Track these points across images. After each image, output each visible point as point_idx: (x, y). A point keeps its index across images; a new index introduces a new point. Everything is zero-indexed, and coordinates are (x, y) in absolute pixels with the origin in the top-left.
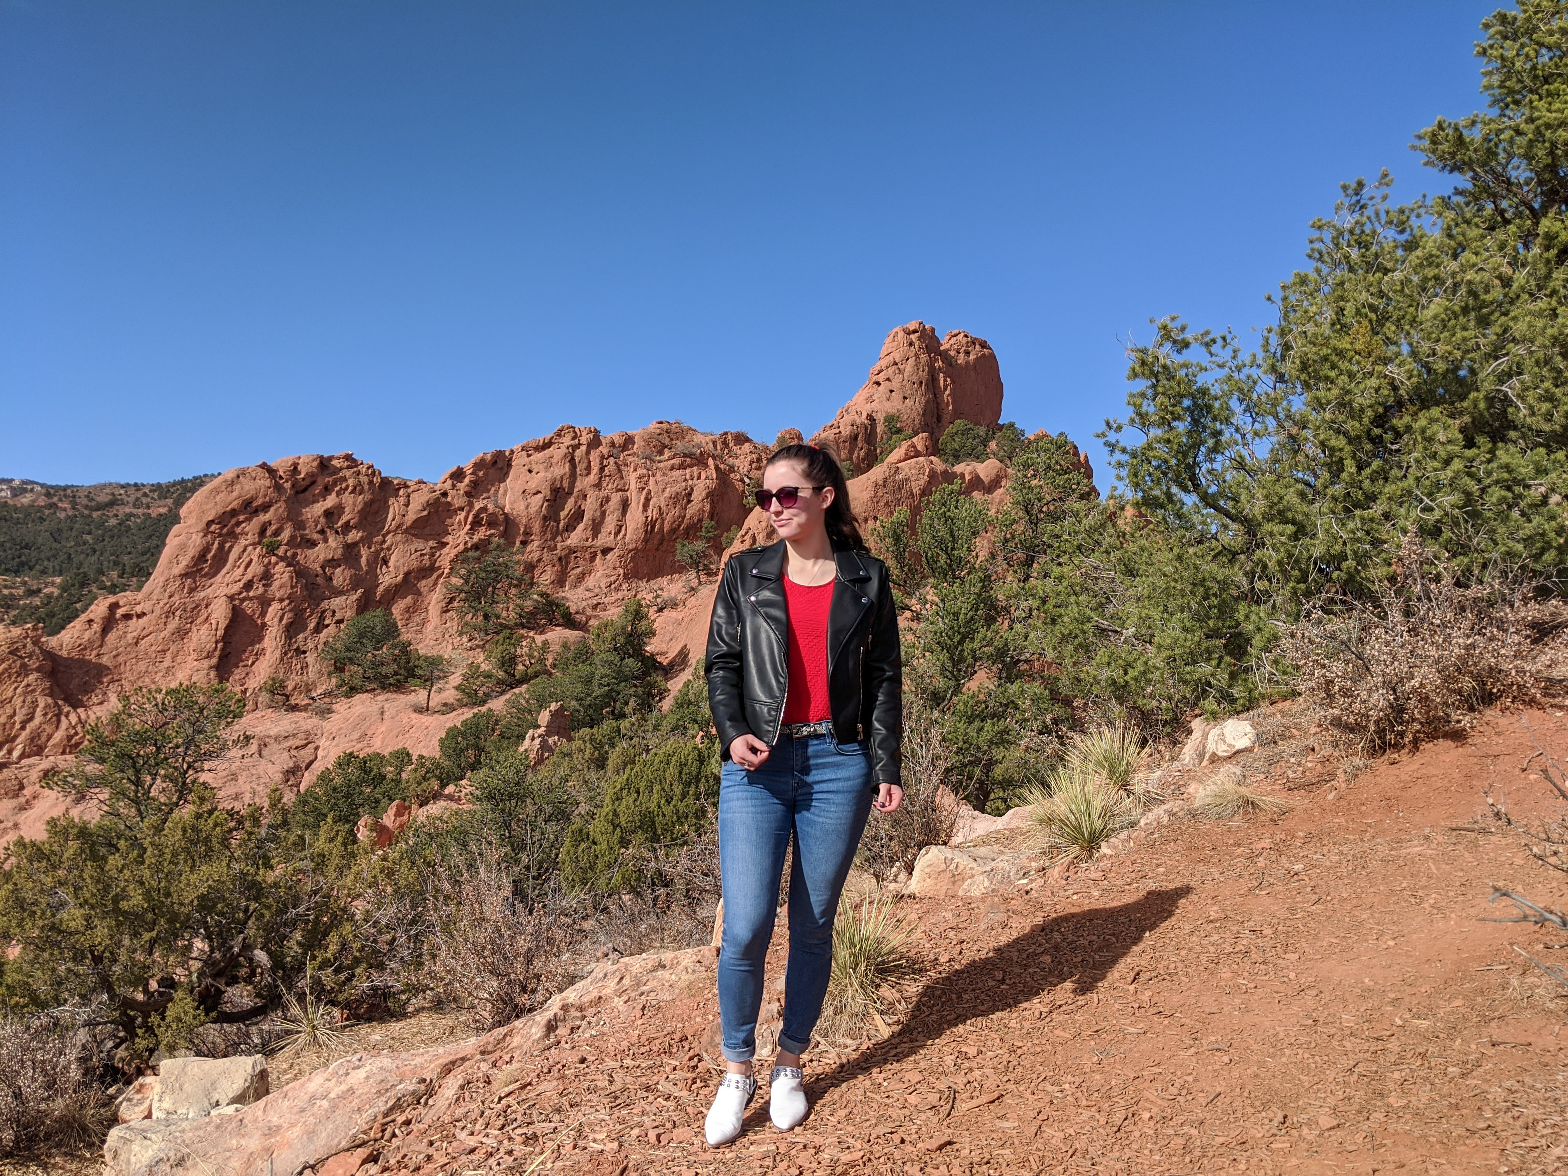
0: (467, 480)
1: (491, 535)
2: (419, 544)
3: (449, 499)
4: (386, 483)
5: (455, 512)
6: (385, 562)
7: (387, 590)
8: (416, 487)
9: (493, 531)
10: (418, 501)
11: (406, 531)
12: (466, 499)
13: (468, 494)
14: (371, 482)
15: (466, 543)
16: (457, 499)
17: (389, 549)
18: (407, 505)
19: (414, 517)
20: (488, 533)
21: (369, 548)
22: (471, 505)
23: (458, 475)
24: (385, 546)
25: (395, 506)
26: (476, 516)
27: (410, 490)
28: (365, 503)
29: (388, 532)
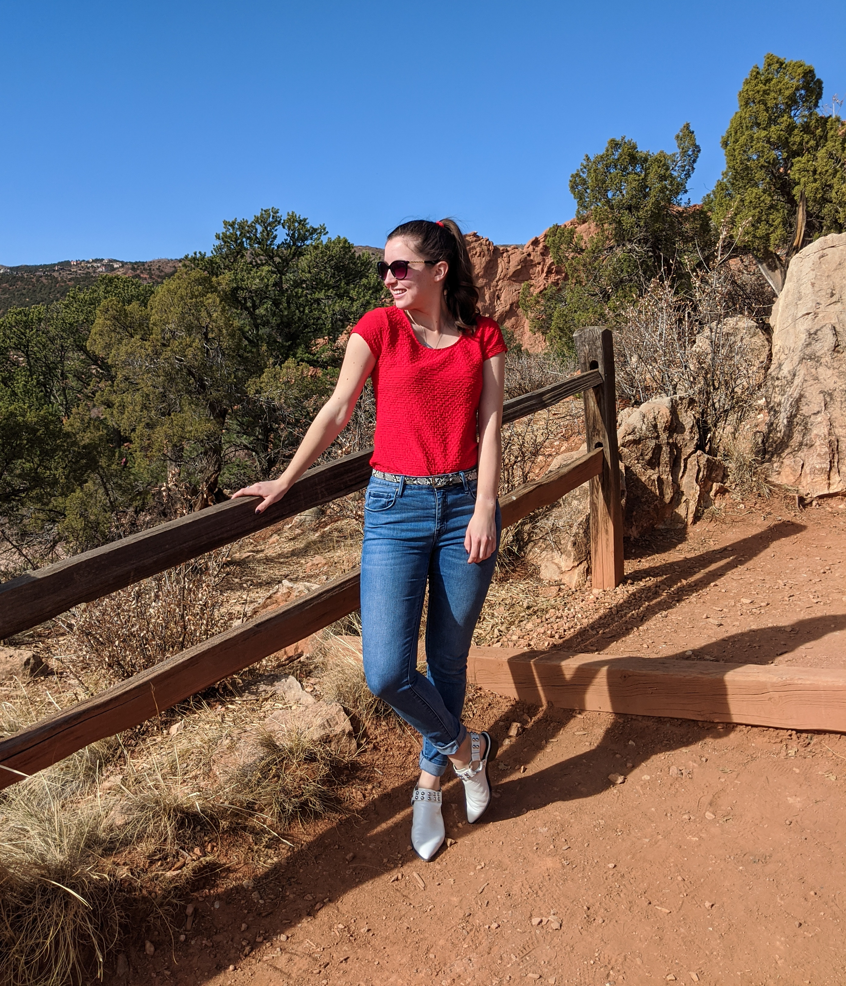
0: (541, 245)
1: (558, 279)
2: (516, 286)
3: (532, 258)
4: (496, 249)
5: (535, 265)
6: (499, 298)
7: (501, 315)
8: (513, 251)
9: (559, 277)
10: (516, 259)
11: (509, 279)
12: (541, 257)
13: (542, 254)
14: (488, 249)
15: (545, 285)
16: (536, 257)
17: (500, 290)
18: (509, 262)
19: (514, 270)
20: (556, 278)
21: (490, 289)
22: (544, 260)
23: (536, 243)
24: (498, 288)
25: (502, 264)
26: (549, 268)
27: (510, 253)
28: (487, 262)
29: (499, 280)
